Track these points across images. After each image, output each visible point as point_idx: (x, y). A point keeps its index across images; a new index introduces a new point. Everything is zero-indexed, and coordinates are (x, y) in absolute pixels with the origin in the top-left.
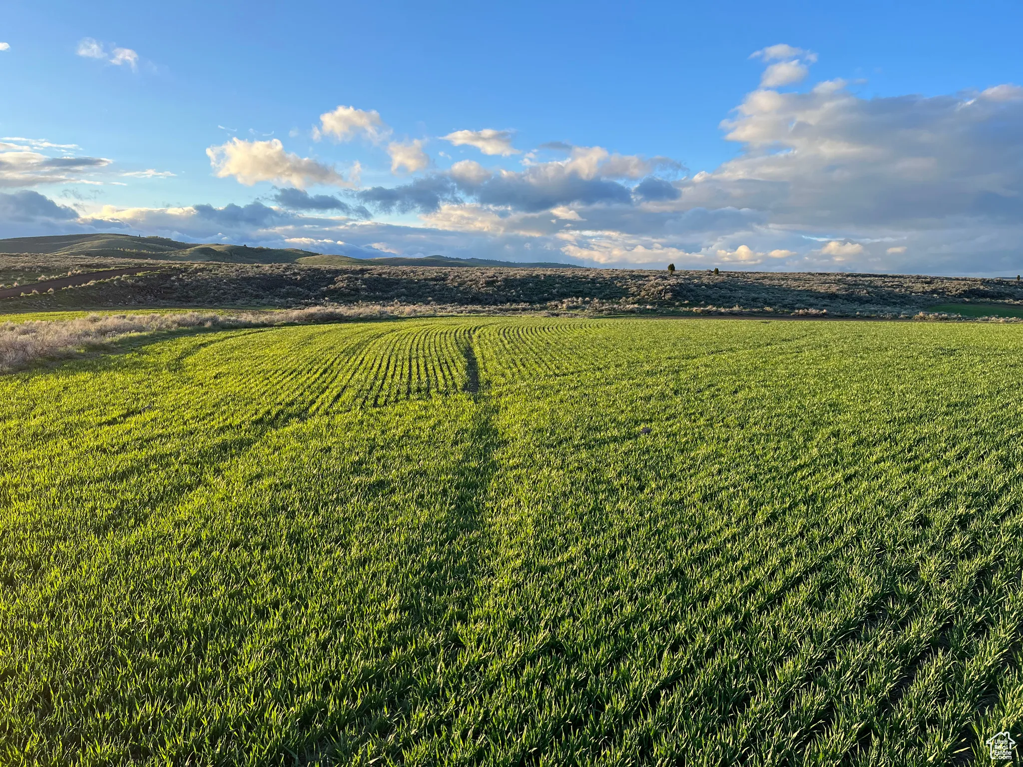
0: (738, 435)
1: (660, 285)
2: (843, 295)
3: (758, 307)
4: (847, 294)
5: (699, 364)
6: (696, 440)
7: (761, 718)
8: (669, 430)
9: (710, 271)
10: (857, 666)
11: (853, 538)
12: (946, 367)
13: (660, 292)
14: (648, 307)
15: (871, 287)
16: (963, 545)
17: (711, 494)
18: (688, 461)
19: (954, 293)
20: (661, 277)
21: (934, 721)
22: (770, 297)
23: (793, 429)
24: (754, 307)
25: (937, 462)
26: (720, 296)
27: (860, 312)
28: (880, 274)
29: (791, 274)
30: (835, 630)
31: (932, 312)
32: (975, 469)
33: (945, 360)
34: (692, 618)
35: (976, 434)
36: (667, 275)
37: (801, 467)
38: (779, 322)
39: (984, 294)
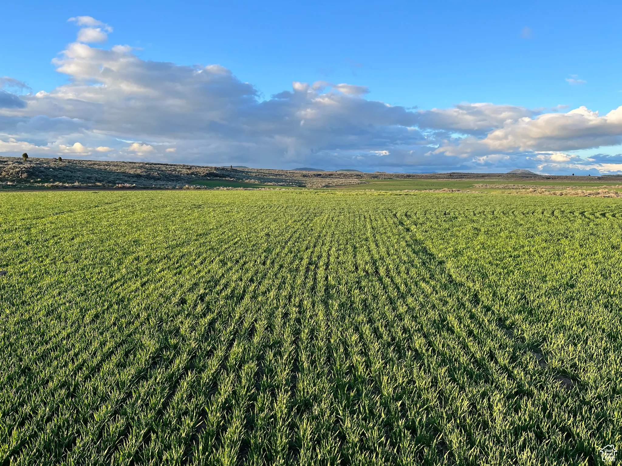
0: (73, 267)
1: (17, 168)
2: (144, 175)
3: (92, 183)
4: (147, 175)
5: (46, 222)
6: (43, 275)
7: (84, 449)
8: (22, 270)
9: (56, 159)
10: (144, 395)
11: (145, 319)
12: (196, 214)
13: (18, 173)
14: (9, 183)
15: (160, 171)
16: (202, 310)
17: (53, 310)
18: (36, 290)
19: (202, 174)
20: (17, 162)
21: (186, 413)
22: (99, 177)
23: (111, 258)
24: (89, 183)
25: (191, 267)
26: (64, 176)
27: (155, 185)
28: (164, 163)
29: (112, 162)
30: (133, 377)
31: (192, 185)
32: (210, 267)
33: (196, 211)
34: (36, 399)
35: (210, 249)
36: (22, 161)
37: (115, 282)
38: (104, 192)
39: (216, 175)
